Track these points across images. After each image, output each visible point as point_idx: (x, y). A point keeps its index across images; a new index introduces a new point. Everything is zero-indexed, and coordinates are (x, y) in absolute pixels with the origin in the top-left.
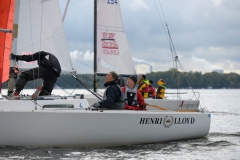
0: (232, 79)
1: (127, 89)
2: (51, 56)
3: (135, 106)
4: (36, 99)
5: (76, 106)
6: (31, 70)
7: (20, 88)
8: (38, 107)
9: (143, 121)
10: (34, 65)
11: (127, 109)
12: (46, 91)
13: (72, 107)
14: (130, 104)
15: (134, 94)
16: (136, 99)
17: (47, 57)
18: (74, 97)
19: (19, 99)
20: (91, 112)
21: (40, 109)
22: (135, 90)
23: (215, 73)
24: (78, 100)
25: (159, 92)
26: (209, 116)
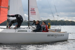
0: (67, 23)
1: (43, 26)
2: (20, 16)
3: (45, 31)
4: (15, 29)
5: (28, 31)
6: (14, 20)
7: (10, 25)
8: (16, 31)
9: (48, 35)
10: (15, 18)
11: (43, 32)
12: (18, 26)
13: (27, 31)
14: (43, 30)
15: (45, 27)
16: (45, 29)
17: (19, 16)
18: (27, 28)
19: (10, 29)
20: (32, 33)
21: (17, 32)
22: (45, 26)
23: (62, 20)
24: (28, 29)
25: (49, 27)
26: (68, 34)
